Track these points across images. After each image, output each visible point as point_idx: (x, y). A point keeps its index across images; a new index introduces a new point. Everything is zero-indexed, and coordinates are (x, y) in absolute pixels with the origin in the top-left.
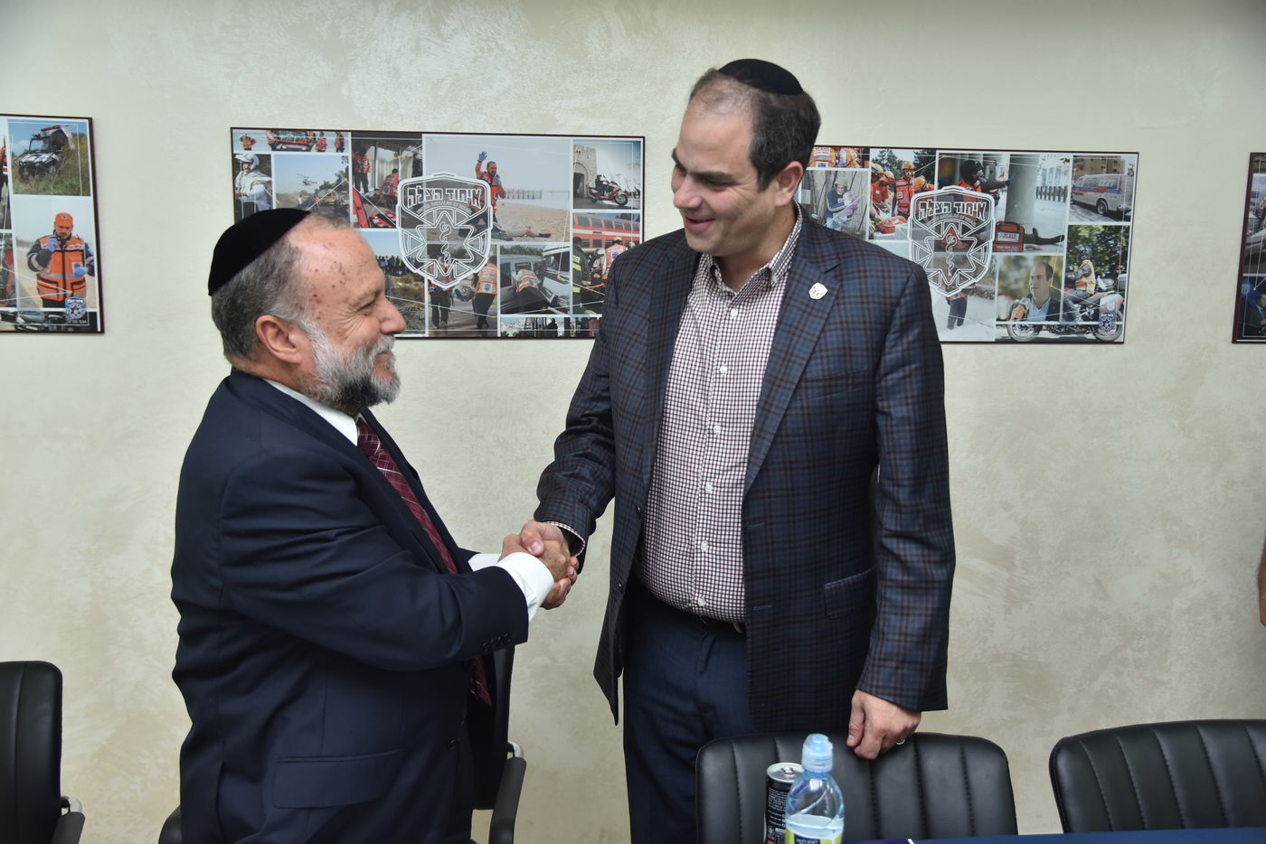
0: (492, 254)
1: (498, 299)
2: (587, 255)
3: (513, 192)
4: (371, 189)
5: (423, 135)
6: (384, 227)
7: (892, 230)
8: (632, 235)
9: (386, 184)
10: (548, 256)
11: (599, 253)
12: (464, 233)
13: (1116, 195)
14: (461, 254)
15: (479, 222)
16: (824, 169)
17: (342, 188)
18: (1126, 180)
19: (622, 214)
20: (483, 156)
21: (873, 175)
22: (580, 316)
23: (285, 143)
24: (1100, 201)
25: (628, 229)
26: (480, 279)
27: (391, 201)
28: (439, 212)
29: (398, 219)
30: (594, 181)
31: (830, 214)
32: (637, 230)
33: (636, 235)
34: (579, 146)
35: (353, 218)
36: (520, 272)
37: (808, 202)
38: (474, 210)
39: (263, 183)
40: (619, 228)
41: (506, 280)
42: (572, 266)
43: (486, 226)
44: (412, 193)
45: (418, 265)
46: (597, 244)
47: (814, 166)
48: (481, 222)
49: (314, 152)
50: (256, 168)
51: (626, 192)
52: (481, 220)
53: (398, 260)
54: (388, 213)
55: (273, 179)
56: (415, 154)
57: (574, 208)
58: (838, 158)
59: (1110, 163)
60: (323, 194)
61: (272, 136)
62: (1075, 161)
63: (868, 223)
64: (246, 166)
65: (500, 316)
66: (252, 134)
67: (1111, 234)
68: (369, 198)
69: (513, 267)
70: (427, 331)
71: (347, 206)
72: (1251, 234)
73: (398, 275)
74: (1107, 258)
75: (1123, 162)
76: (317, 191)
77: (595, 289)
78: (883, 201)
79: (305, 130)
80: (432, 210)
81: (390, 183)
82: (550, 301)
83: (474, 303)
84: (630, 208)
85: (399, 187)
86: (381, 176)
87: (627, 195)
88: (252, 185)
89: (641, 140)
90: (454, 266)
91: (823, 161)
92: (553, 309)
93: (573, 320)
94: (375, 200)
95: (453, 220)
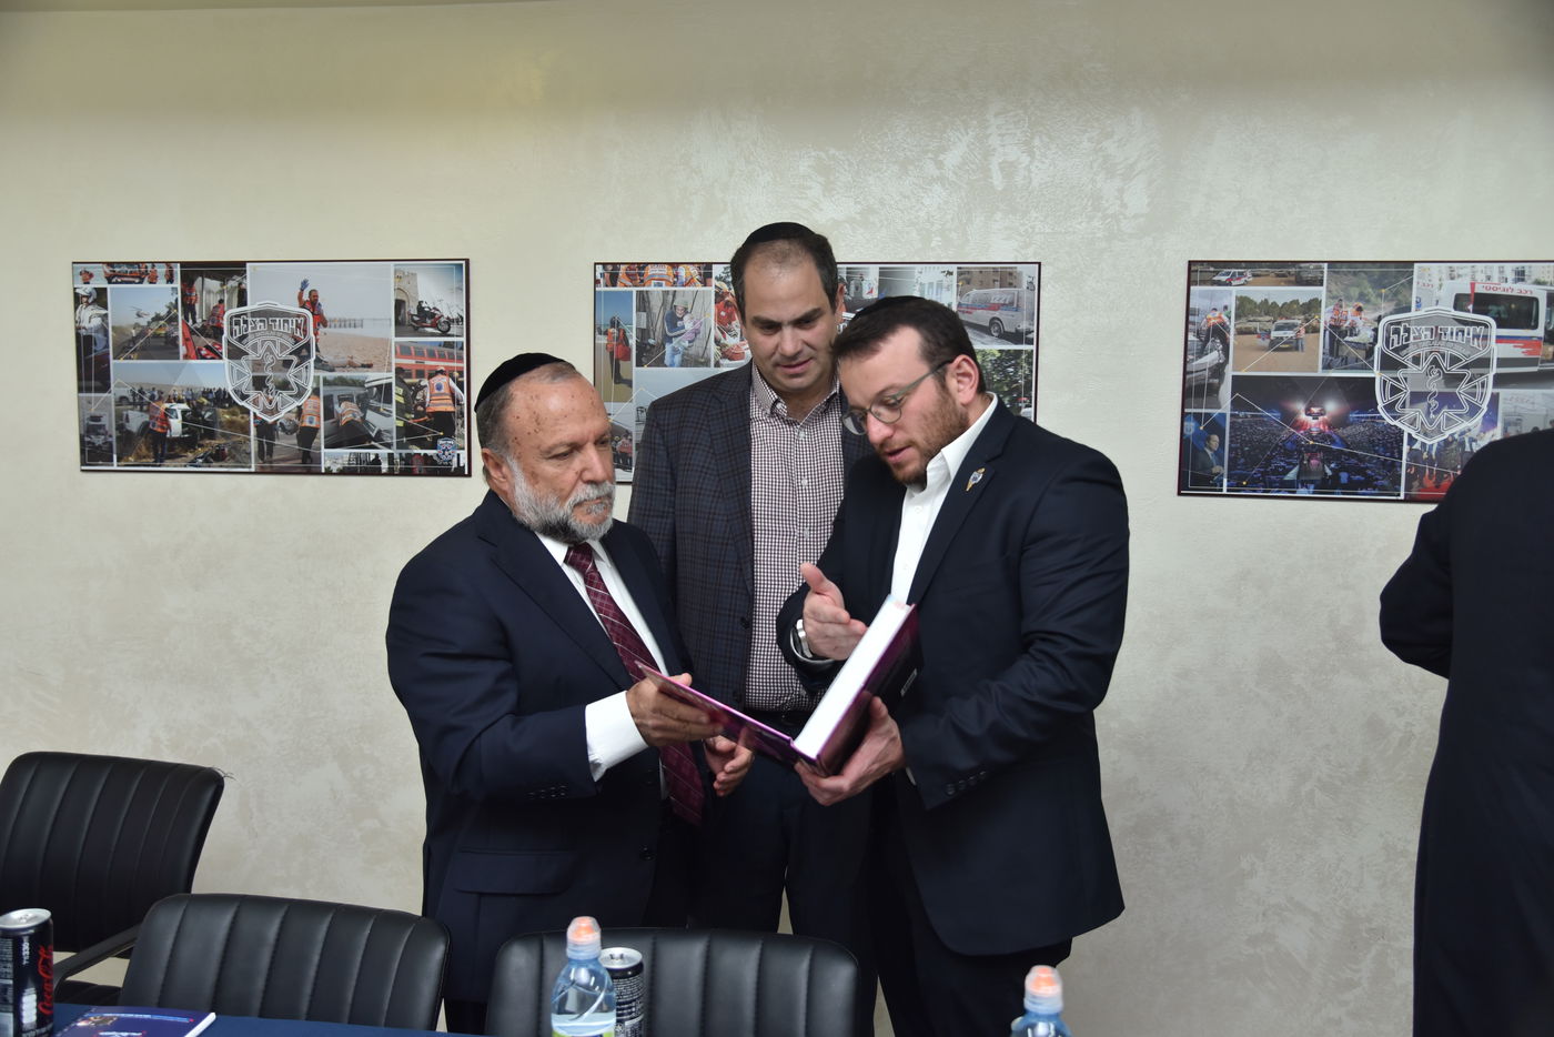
0: (315, 386)
1: (322, 433)
2: (410, 386)
3: (334, 320)
4: (199, 320)
5: (248, 264)
6: (213, 358)
7: (741, 356)
8: (455, 364)
9: (213, 315)
10: (371, 388)
11: (422, 384)
12: (287, 364)
13: (1014, 313)
14: (285, 386)
15: (302, 352)
16: (660, 289)
17: (172, 319)
18: (1026, 295)
19: (445, 342)
20: (305, 284)
21: (717, 294)
22: (404, 452)
23: (120, 276)
24: (993, 321)
25: (451, 359)
26: (304, 412)
27: (218, 331)
28: (263, 342)
29: (224, 350)
30: (415, 307)
31: (670, 340)
32: (460, 359)
33: (460, 365)
34: (400, 271)
35: (182, 350)
36: (343, 405)
37: (644, 326)
38: (297, 340)
39: (100, 316)
40: (442, 357)
41: (329, 413)
42: (395, 398)
43: (309, 357)
44: (237, 323)
45: (244, 397)
46: (420, 374)
47: (650, 286)
48: (304, 353)
49: (146, 285)
50: (94, 302)
51: (448, 318)
52: (304, 350)
53: (225, 392)
54: (215, 344)
55: (109, 312)
56: (240, 284)
57: (396, 336)
58: (676, 276)
59: (1004, 275)
60: (155, 326)
61: (108, 270)
62: (960, 274)
63: (713, 349)
64: (85, 299)
65: (323, 450)
66: (90, 268)
67: (1010, 360)
68: (197, 329)
69: (335, 399)
70: (253, 465)
71: (177, 337)
72: (1193, 360)
73: (225, 408)
74: (1006, 389)
75: (1020, 274)
76: (149, 323)
77: (419, 423)
78: (730, 323)
79: (137, 263)
80: (256, 340)
81: (216, 314)
82: (373, 435)
83: (297, 436)
84: (453, 336)
85: (225, 317)
86: (208, 307)
87: (449, 322)
88: (90, 317)
89: (463, 262)
90: (278, 399)
91: (660, 280)
92: (376, 444)
93: (396, 456)
94: (203, 331)
95: (276, 351)
